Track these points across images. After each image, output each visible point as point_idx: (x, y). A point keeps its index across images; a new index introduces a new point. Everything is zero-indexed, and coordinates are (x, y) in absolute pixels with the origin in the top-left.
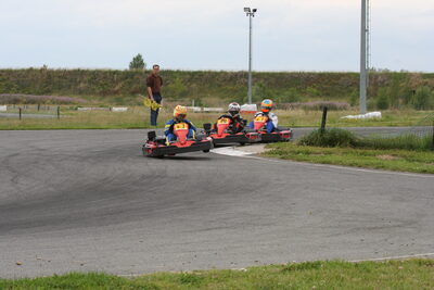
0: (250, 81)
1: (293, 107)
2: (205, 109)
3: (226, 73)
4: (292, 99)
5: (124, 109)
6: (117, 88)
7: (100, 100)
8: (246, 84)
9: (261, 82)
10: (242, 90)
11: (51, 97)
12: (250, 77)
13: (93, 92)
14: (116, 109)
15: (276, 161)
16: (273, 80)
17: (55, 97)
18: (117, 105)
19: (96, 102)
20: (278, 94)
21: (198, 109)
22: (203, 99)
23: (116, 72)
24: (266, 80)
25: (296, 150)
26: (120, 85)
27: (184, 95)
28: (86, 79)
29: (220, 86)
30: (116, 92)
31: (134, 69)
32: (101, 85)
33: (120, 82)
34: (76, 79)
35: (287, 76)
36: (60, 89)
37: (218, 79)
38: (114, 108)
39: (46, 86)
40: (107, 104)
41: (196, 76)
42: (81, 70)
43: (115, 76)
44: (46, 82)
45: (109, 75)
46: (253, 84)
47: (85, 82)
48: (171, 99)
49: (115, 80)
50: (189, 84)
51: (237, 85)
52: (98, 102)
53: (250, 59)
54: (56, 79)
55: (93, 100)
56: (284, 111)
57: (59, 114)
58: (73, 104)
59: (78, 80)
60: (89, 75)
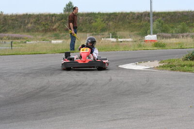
0: (151, 19)
2: (119, 40)
3: (133, 14)
4: (183, 31)
5: (60, 41)
6: (54, 27)
8: (149, 21)
9: (160, 19)
10: (146, 25)
11: (7, 35)
12: (151, 16)
13: (37, 30)
14: (54, 42)
15: (167, 72)
16: (168, 17)
17: (10, 34)
18: (56, 39)
19: (40, 37)
20: (172, 27)
21: (114, 40)
22: (118, 32)
23: (54, 15)
24: (163, 17)
26: (57, 24)
27: (103, 30)
28: (32, 20)
29: (130, 23)
30: (55, 30)
31: (67, 13)
32: (44, 25)
33: (57, 22)
34: (25, 21)
35: (179, 14)
36: (13, 29)
37: (128, 18)
38: (53, 41)
39: (3, 27)
40: (48, 39)
41: (112, 17)
42: (28, 14)
43: (54, 18)
44: (3, 24)
45: (48, 17)
46: (153, 21)
47: (31, 23)
48: (94, 33)
49: (54, 21)
50: (107, 22)
51: (142, 22)
52: (41, 37)
53: (151, 2)
54: (10, 21)
55: (37, 36)
56: (177, 39)
57: (12, 46)
58: (23, 39)
59: (26, 21)
60: (35, 18)
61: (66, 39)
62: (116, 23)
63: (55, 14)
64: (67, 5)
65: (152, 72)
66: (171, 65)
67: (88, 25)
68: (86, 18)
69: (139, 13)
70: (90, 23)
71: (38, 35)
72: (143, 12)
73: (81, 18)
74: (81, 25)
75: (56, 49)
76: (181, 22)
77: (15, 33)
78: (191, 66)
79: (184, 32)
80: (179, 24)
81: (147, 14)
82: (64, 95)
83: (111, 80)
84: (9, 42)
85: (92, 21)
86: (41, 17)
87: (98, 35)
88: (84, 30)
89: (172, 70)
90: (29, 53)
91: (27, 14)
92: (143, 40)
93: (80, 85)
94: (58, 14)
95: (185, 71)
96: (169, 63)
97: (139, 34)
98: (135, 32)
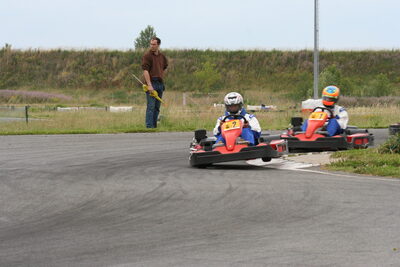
0: (316, 64)
1: (382, 103)
3: (278, 54)
4: (381, 92)
5: (126, 108)
6: (115, 79)
7: (91, 96)
8: (311, 70)
9: (334, 65)
10: (304, 78)
11: (17, 92)
12: (315, 60)
13: (81, 84)
14: (114, 109)
15: (348, 176)
16: (351, 63)
17: (24, 91)
18: (118, 103)
19: (85, 98)
20: (359, 84)
22: (246, 92)
23: (115, 54)
24: (341, 63)
25: (379, 160)
26: (122, 73)
28: (70, 63)
29: (271, 73)
30: (116, 84)
31: (143, 50)
32: (93, 73)
33: (122, 68)
34: (56, 65)
35: (373, 57)
36: (31, 80)
37: (268, 63)
38: (111, 107)
39: (9, 76)
40: (102, 102)
41: (235, 59)
42: (63, 50)
43: (114, 59)
44: (10, 70)
45: (104, 58)
46: (320, 70)
47: (68, 70)
48: (198, 93)
49: (114, 64)
50: (224, 70)
51: (298, 70)
52: (88, 99)
53: (316, 31)
54: (25, 65)
55: (80, 97)
56: (368, 109)
57: (27, 116)
58: (51, 101)
59: (58, 66)
60: (75, 59)
61: (138, 103)
62: (242, 71)
63: (116, 52)
64: (142, 34)
65: (316, 176)
66: (355, 163)
67: (185, 74)
68: (183, 60)
69: (290, 53)
70: (190, 71)
71: (82, 94)
72: (298, 50)
73: (170, 60)
74: (169, 76)
75: (118, 125)
76: (376, 72)
77: (35, 89)
78: (396, 164)
79: (382, 95)
80: (374, 78)
81: (308, 54)
82: (132, 219)
83: (230, 190)
84: (21, 107)
85: (193, 67)
86: (87, 57)
87: (206, 96)
88: (176, 86)
89: (358, 172)
90: (62, 131)
91: (59, 51)
92: (299, 109)
93: (168, 199)
94: (125, 51)
95: (382, 175)
96: (351, 157)
97: (290, 97)
98: (283, 93)
